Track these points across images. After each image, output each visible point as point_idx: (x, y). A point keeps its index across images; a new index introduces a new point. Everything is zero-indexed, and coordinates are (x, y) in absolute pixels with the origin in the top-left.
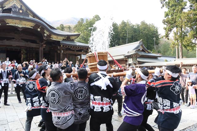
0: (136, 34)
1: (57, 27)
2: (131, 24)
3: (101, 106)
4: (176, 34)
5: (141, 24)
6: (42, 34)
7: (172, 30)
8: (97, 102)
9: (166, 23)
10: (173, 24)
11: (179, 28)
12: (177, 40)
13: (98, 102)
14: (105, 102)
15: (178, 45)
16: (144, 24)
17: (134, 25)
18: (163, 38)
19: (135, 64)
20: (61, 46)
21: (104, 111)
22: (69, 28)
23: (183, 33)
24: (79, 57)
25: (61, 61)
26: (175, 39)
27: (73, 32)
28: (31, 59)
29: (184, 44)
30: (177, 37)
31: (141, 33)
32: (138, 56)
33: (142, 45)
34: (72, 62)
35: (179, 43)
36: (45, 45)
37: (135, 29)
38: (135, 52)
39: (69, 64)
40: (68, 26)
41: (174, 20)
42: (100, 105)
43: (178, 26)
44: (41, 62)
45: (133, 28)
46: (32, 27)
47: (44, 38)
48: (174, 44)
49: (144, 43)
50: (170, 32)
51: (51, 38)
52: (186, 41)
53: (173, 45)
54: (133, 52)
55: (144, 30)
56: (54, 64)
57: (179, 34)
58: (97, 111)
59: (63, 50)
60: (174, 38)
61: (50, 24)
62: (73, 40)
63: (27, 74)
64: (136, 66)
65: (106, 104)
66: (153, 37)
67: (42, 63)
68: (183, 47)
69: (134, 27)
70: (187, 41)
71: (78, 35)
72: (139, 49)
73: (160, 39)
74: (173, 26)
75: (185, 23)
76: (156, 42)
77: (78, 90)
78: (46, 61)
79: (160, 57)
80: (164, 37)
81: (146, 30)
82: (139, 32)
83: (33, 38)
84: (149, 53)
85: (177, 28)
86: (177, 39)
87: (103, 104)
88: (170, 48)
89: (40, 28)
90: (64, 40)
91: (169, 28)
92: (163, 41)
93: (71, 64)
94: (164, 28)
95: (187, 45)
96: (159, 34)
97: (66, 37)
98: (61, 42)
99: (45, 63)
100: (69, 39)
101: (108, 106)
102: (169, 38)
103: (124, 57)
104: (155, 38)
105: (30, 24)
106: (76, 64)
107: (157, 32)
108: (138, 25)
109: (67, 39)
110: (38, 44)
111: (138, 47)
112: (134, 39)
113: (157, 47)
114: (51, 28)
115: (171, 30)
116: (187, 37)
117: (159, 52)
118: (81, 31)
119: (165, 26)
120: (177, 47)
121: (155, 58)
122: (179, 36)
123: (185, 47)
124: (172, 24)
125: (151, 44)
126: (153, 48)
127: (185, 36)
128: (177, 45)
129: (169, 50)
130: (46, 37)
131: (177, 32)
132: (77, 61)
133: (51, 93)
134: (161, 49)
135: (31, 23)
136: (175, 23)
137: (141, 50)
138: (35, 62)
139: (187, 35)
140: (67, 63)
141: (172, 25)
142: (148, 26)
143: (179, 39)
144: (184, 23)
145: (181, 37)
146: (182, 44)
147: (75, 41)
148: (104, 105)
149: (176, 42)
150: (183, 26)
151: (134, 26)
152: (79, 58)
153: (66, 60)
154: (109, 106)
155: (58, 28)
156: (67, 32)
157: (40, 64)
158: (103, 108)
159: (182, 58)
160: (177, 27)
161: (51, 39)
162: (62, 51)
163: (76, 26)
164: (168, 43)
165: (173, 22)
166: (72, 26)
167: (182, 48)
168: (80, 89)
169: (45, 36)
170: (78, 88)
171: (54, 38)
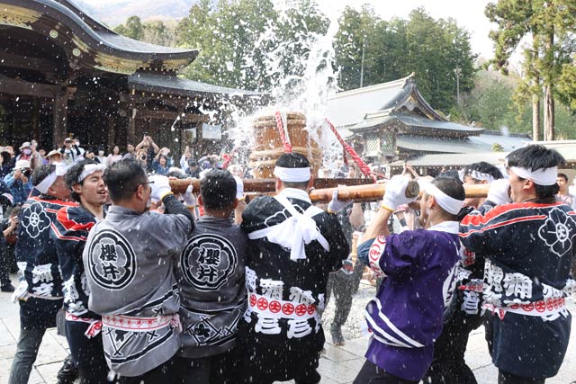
0: (394, 53)
1: (118, 25)
2: (378, 18)
3: (281, 315)
4: (531, 55)
5: (409, 20)
6: (65, 49)
7: (519, 40)
8: (269, 300)
9: (496, 17)
10: (522, 19)
11: (541, 36)
12: (534, 75)
13: (273, 299)
14: (295, 303)
15: (540, 93)
16: (423, 20)
17: (388, 21)
18: (487, 68)
19: (390, 159)
20: (129, 91)
21: (290, 334)
22: (161, 28)
23: (557, 54)
24: (194, 130)
25: (130, 147)
26: (529, 73)
27: (172, 43)
28: (23, 136)
29: (561, 91)
30: (536, 65)
31: (412, 49)
32: (400, 132)
33: (413, 94)
34: (169, 151)
35: (544, 88)
36: (75, 89)
37: (390, 36)
38: (389, 117)
39: (157, 157)
40: (156, 24)
41: (527, 7)
42: (278, 311)
43: (539, 27)
44: (60, 150)
45: (385, 33)
46: (28, 24)
47: (71, 65)
48: (524, 91)
49: (419, 86)
50: (510, 49)
51: (96, 64)
52: (568, 81)
53: (520, 94)
54: (383, 117)
55: (422, 42)
56: (106, 155)
57: (541, 56)
58: (264, 332)
59: (136, 105)
60: (525, 69)
61: (92, 14)
62: (173, 74)
63: (8, 192)
64: (392, 167)
65: (301, 310)
66: (453, 66)
67: (62, 152)
68: (557, 102)
69: (388, 29)
70: (570, 81)
71: (191, 56)
72: (404, 108)
73: (476, 71)
74: (524, 27)
75: (565, 17)
76: (465, 83)
77: (201, 249)
78: (78, 144)
79: (477, 133)
80: (491, 67)
81: (428, 40)
82: (404, 48)
83: (34, 63)
84: (437, 119)
85: (536, 33)
86: (536, 74)
87: (288, 309)
88: (511, 103)
89: (57, 27)
90: (140, 71)
91: (507, 35)
92: (488, 78)
93: (165, 158)
94: (491, 32)
95: (571, 95)
96: (474, 54)
97: (150, 61)
98: (130, 80)
99: (72, 153)
100: (159, 69)
101: (307, 316)
102: (510, 68)
103: (352, 133)
104: (460, 70)
105: (23, 14)
106: (183, 157)
107: (466, 47)
108: (401, 23)
109: (153, 69)
110: (50, 84)
111: (401, 98)
112: (388, 71)
113: (465, 101)
114: (95, 29)
115: (513, 42)
116: (569, 65)
117: (473, 117)
118: (201, 41)
119: (495, 27)
120: (535, 98)
121: (460, 137)
122: (542, 61)
123: (564, 100)
124: (518, 20)
125: (446, 89)
126: (454, 103)
127: (562, 62)
128: (535, 92)
129: (508, 110)
130: (76, 61)
131: (536, 47)
132: (187, 147)
133: (100, 244)
134: (481, 106)
135: (27, 10)
136: (528, 16)
137: (411, 108)
138: (38, 149)
139: (569, 61)
140: (152, 153)
141: (518, 25)
142: (437, 27)
143: (542, 74)
144: (559, 17)
145: (548, 64)
146: (553, 91)
147: (182, 76)
148: (291, 312)
149: (534, 84)
150: (558, 27)
151: (385, 24)
152: (195, 136)
153: (146, 141)
154: (311, 317)
155: (121, 31)
156: (150, 45)
157: (57, 155)
158: (289, 322)
159: (553, 139)
160: (535, 29)
161: (96, 67)
162: (135, 111)
163: (185, 24)
164: (505, 84)
165: (521, 14)
166: (172, 22)
167: (553, 105)
168: (207, 246)
169: (75, 57)
170: (200, 242)
171: (107, 64)
